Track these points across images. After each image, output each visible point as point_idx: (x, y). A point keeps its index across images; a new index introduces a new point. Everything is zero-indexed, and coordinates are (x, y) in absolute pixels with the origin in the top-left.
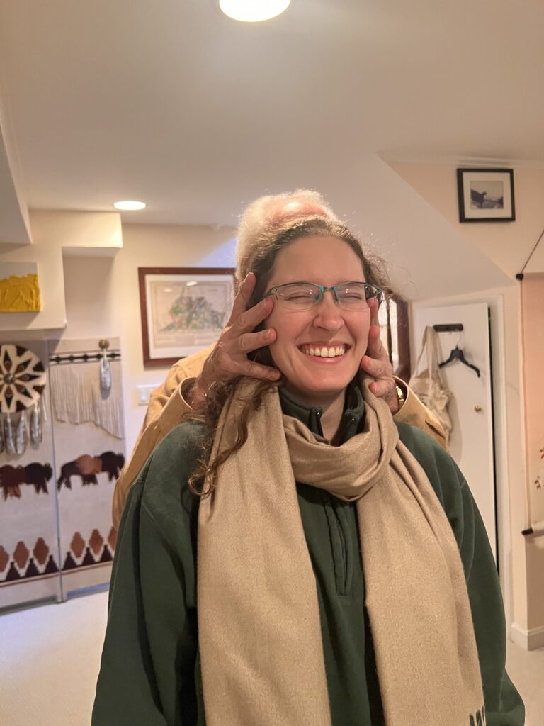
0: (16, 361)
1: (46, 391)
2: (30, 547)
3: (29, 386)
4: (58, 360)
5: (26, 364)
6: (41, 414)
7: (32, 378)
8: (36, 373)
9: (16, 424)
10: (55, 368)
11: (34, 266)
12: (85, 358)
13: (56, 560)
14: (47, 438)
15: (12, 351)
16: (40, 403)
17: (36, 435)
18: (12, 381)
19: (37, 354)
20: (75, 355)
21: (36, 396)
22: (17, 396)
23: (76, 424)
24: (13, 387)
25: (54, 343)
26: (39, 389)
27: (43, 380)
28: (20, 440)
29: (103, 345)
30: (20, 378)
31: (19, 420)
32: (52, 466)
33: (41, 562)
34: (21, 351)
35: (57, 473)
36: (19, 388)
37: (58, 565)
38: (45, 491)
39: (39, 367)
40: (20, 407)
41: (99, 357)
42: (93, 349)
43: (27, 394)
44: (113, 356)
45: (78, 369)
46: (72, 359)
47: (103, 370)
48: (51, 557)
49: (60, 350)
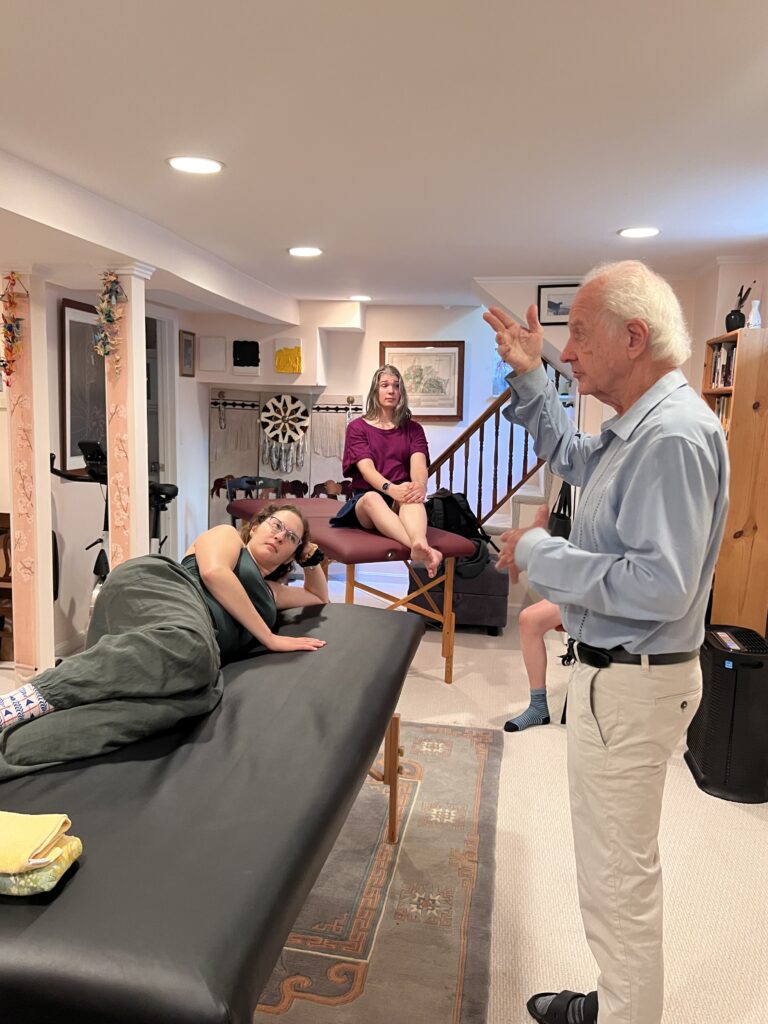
0: (291, 407)
1: (308, 431)
3: (297, 426)
4: (318, 409)
5: (297, 410)
6: (304, 445)
7: (300, 420)
8: (303, 417)
9: (287, 451)
10: (314, 414)
11: (299, 341)
12: (337, 409)
14: (306, 464)
15: (288, 400)
16: (304, 438)
17: (299, 461)
18: (287, 421)
19: (305, 403)
20: (330, 407)
21: (301, 433)
22: (289, 432)
23: (327, 457)
24: (287, 425)
25: (316, 396)
26: (304, 429)
27: (306, 423)
28: (290, 463)
29: (350, 401)
30: (292, 420)
31: (289, 449)
32: (308, 485)
34: (294, 400)
35: (311, 490)
36: (291, 426)
39: (305, 413)
40: (291, 440)
41: (347, 409)
42: (342, 403)
43: (295, 431)
44: (356, 409)
45: (332, 416)
46: (327, 409)
47: (348, 420)
49: (320, 402)
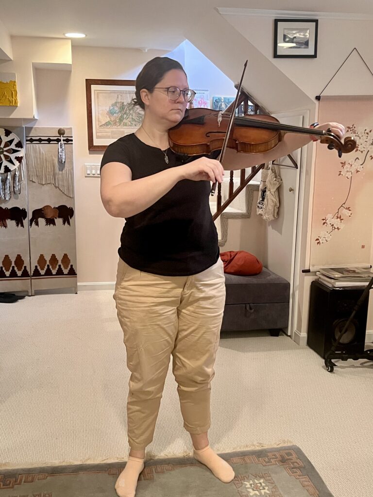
0: (5, 139)
1: (24, 161)
2: (13, 260)
3: (13, 156)
4: (31, 141)
5: (11, 142)
6: (20, 175)
7: (15, 151)
8: (17, 149)
9: (4, 180)
10: (28, 145)
11: (14, 75)
12: (49, 141)
13: (28, 269)
14: (24, 192)
15: (2, 133)
16: (20, 168)
17: (17, 189)
18: (2, 153)
19: (18, 135)
20: (43, 138)
21: (17, 163)
22: (5, 163)
23: (42, 185)
24: (2, 156)
25: (29, 129)
26: (19, 159)
27: (22, 153)
28: (7, 191)
29: (61, 132)
30: (7, 151)
31: (7, 178)
32: (27, 210)
33: (19, 270)
34: (8, 133)
35: (30, 215)
36: (6, 157)
37: (29, 273)
38: (22, 226)
39: (19, 145)
40: (7, 170)
42: (54, 134)
43: (11, 162)
44: (67, 140)
46: (40, 140)
47: (60, 150)
48: (25, 267)
49: (33, 134)
